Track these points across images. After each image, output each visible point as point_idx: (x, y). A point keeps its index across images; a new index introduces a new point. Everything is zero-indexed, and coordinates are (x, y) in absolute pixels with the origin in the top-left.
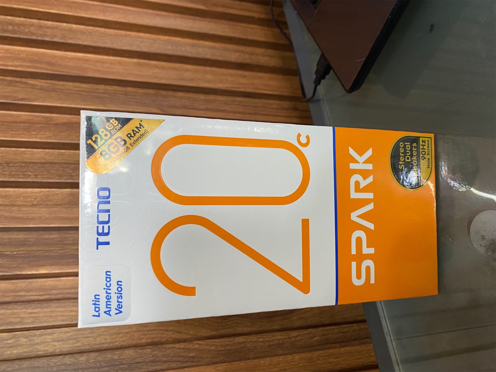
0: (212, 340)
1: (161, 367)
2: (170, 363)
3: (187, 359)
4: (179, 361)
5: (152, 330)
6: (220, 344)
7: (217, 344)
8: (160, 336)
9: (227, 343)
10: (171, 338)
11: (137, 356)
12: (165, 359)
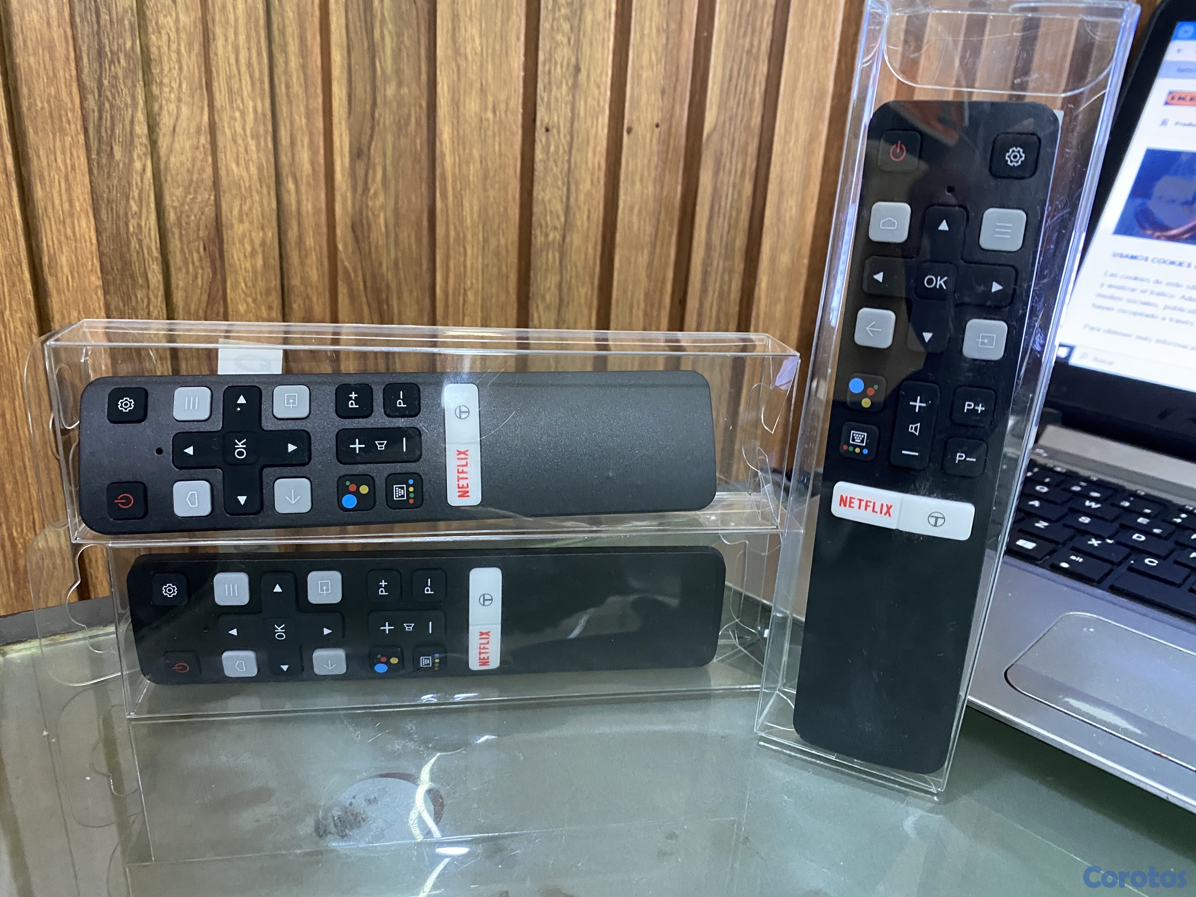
0: (153, 205)
1: (86, 71)
2: (97, 96)
3: (105, 138)
4: (100, 118)
5: (179, 61)
6: (143, 224)
7: (143, 219)
8: (166, 81)
9: (146, 242)
10: (161, 107)
11: (115, 16)
12: (106, 83)
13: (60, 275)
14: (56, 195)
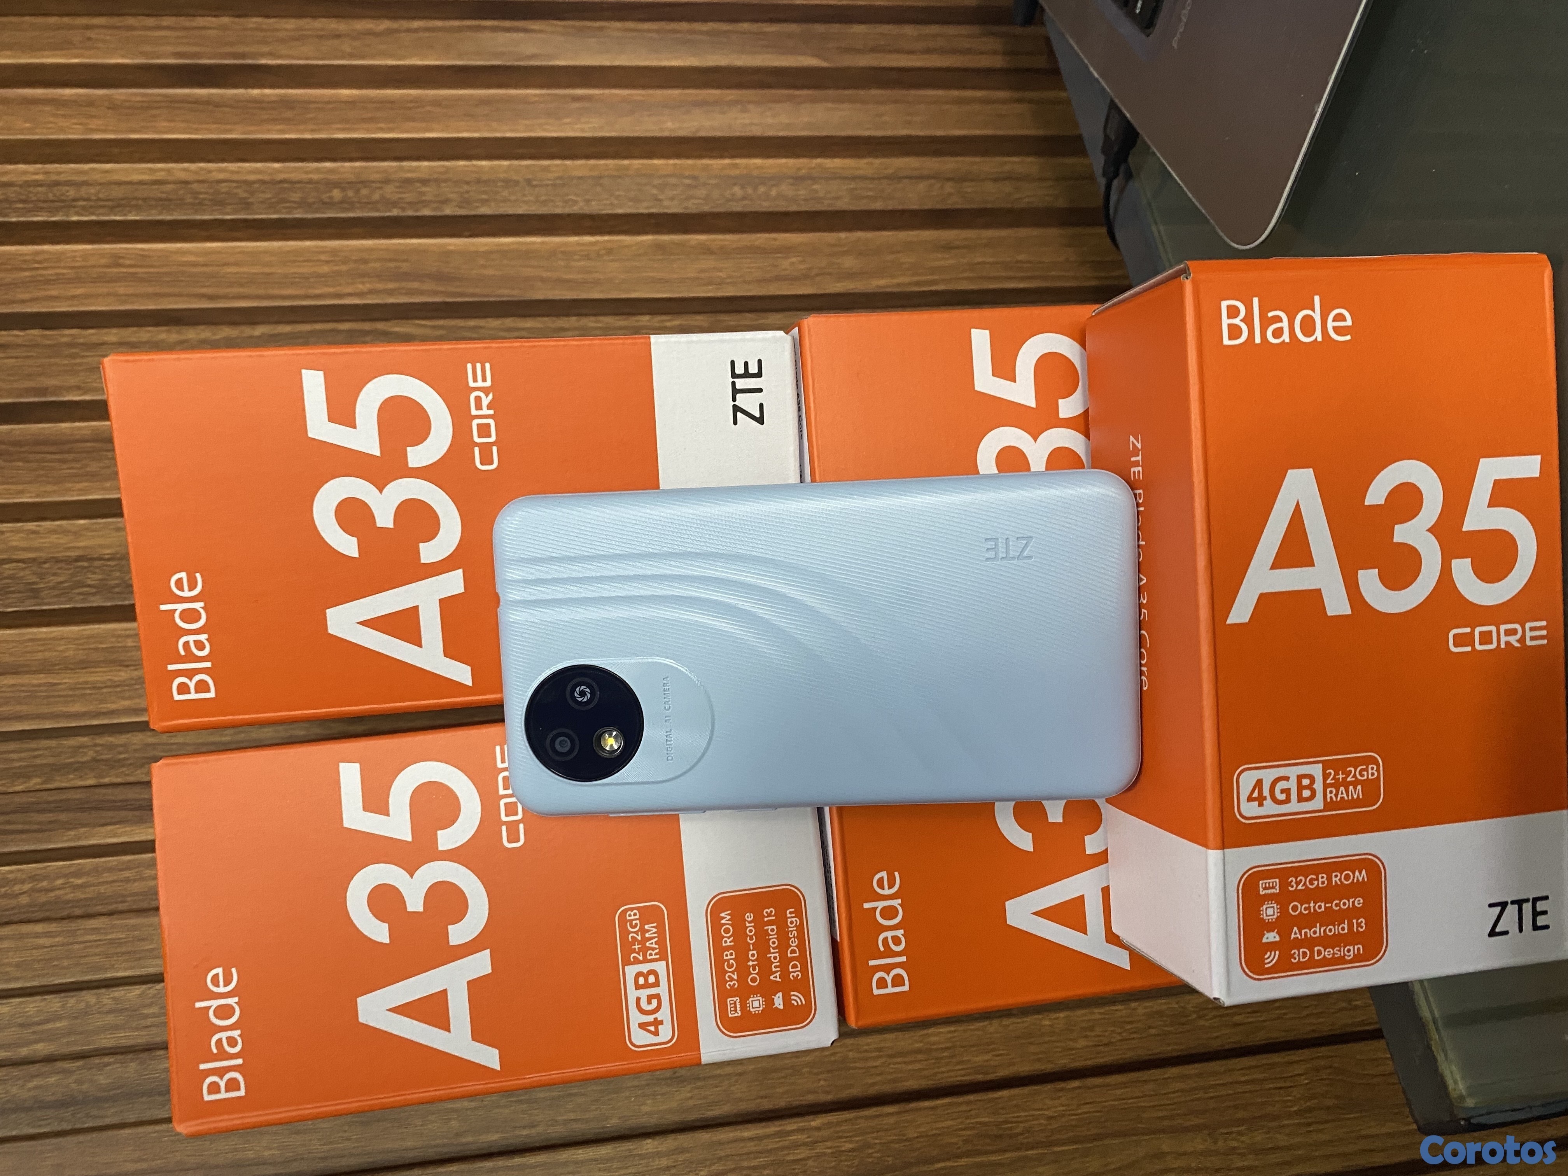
13: (992, 1063)
14: (910, 1067)
